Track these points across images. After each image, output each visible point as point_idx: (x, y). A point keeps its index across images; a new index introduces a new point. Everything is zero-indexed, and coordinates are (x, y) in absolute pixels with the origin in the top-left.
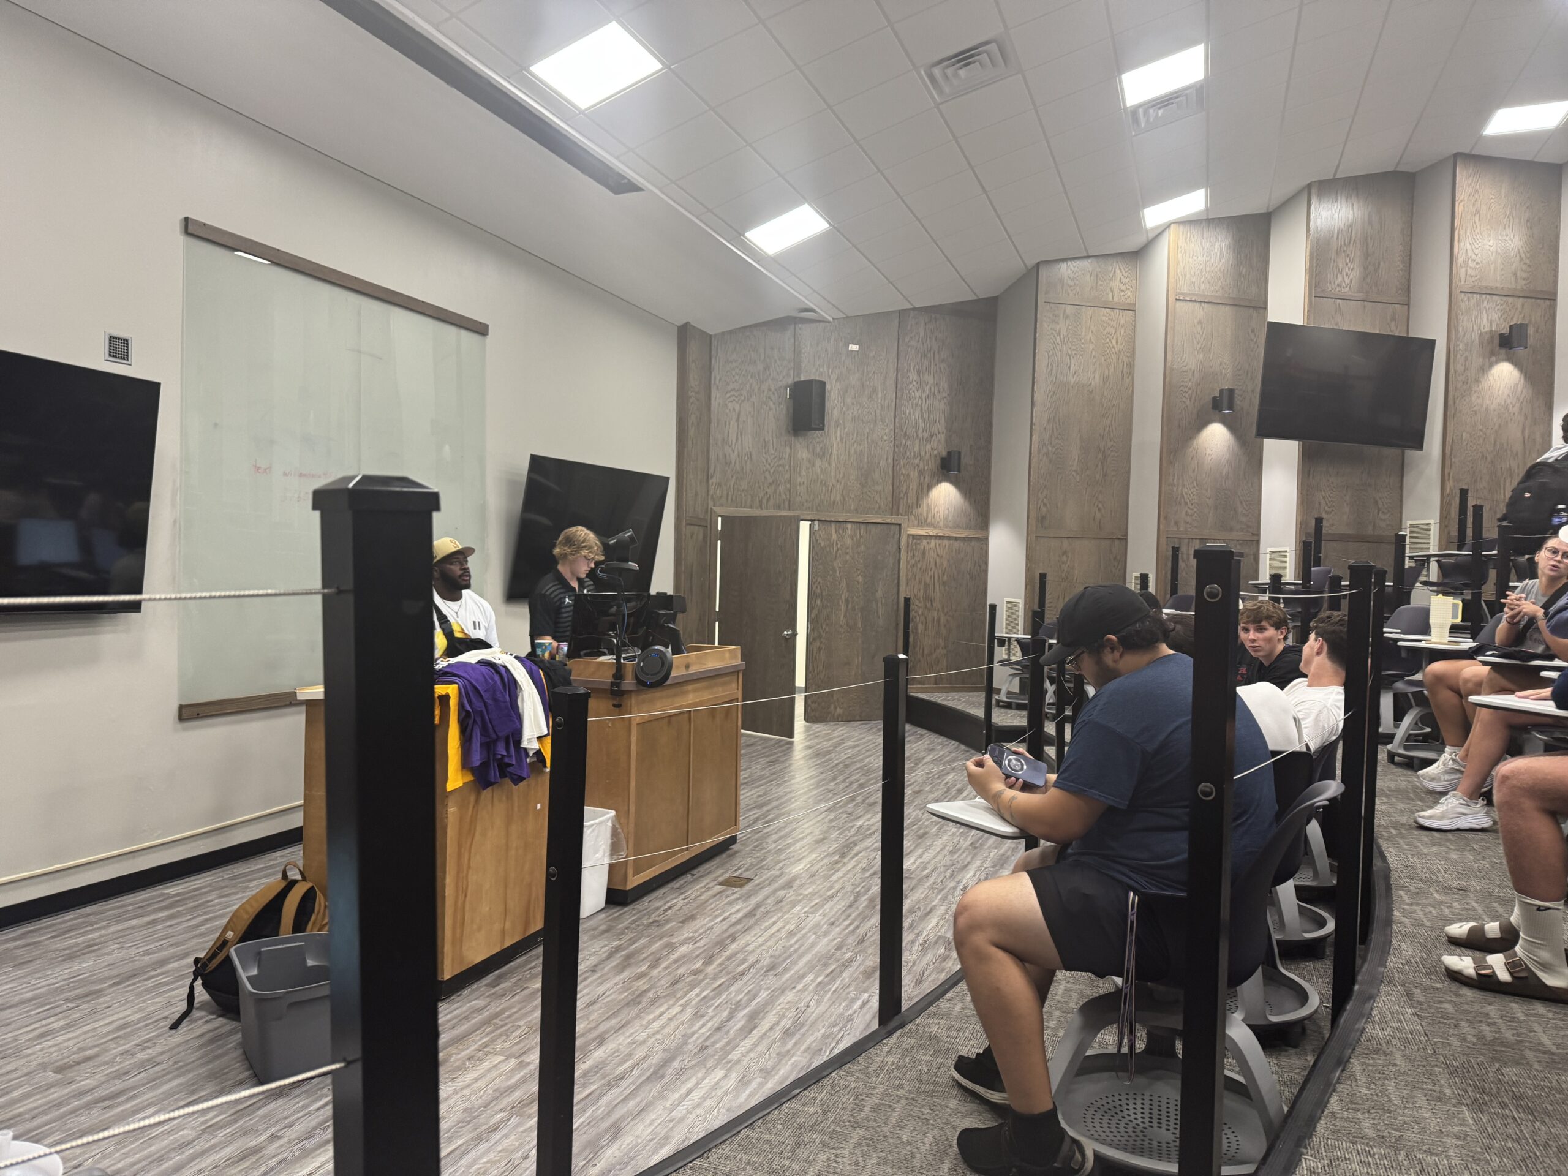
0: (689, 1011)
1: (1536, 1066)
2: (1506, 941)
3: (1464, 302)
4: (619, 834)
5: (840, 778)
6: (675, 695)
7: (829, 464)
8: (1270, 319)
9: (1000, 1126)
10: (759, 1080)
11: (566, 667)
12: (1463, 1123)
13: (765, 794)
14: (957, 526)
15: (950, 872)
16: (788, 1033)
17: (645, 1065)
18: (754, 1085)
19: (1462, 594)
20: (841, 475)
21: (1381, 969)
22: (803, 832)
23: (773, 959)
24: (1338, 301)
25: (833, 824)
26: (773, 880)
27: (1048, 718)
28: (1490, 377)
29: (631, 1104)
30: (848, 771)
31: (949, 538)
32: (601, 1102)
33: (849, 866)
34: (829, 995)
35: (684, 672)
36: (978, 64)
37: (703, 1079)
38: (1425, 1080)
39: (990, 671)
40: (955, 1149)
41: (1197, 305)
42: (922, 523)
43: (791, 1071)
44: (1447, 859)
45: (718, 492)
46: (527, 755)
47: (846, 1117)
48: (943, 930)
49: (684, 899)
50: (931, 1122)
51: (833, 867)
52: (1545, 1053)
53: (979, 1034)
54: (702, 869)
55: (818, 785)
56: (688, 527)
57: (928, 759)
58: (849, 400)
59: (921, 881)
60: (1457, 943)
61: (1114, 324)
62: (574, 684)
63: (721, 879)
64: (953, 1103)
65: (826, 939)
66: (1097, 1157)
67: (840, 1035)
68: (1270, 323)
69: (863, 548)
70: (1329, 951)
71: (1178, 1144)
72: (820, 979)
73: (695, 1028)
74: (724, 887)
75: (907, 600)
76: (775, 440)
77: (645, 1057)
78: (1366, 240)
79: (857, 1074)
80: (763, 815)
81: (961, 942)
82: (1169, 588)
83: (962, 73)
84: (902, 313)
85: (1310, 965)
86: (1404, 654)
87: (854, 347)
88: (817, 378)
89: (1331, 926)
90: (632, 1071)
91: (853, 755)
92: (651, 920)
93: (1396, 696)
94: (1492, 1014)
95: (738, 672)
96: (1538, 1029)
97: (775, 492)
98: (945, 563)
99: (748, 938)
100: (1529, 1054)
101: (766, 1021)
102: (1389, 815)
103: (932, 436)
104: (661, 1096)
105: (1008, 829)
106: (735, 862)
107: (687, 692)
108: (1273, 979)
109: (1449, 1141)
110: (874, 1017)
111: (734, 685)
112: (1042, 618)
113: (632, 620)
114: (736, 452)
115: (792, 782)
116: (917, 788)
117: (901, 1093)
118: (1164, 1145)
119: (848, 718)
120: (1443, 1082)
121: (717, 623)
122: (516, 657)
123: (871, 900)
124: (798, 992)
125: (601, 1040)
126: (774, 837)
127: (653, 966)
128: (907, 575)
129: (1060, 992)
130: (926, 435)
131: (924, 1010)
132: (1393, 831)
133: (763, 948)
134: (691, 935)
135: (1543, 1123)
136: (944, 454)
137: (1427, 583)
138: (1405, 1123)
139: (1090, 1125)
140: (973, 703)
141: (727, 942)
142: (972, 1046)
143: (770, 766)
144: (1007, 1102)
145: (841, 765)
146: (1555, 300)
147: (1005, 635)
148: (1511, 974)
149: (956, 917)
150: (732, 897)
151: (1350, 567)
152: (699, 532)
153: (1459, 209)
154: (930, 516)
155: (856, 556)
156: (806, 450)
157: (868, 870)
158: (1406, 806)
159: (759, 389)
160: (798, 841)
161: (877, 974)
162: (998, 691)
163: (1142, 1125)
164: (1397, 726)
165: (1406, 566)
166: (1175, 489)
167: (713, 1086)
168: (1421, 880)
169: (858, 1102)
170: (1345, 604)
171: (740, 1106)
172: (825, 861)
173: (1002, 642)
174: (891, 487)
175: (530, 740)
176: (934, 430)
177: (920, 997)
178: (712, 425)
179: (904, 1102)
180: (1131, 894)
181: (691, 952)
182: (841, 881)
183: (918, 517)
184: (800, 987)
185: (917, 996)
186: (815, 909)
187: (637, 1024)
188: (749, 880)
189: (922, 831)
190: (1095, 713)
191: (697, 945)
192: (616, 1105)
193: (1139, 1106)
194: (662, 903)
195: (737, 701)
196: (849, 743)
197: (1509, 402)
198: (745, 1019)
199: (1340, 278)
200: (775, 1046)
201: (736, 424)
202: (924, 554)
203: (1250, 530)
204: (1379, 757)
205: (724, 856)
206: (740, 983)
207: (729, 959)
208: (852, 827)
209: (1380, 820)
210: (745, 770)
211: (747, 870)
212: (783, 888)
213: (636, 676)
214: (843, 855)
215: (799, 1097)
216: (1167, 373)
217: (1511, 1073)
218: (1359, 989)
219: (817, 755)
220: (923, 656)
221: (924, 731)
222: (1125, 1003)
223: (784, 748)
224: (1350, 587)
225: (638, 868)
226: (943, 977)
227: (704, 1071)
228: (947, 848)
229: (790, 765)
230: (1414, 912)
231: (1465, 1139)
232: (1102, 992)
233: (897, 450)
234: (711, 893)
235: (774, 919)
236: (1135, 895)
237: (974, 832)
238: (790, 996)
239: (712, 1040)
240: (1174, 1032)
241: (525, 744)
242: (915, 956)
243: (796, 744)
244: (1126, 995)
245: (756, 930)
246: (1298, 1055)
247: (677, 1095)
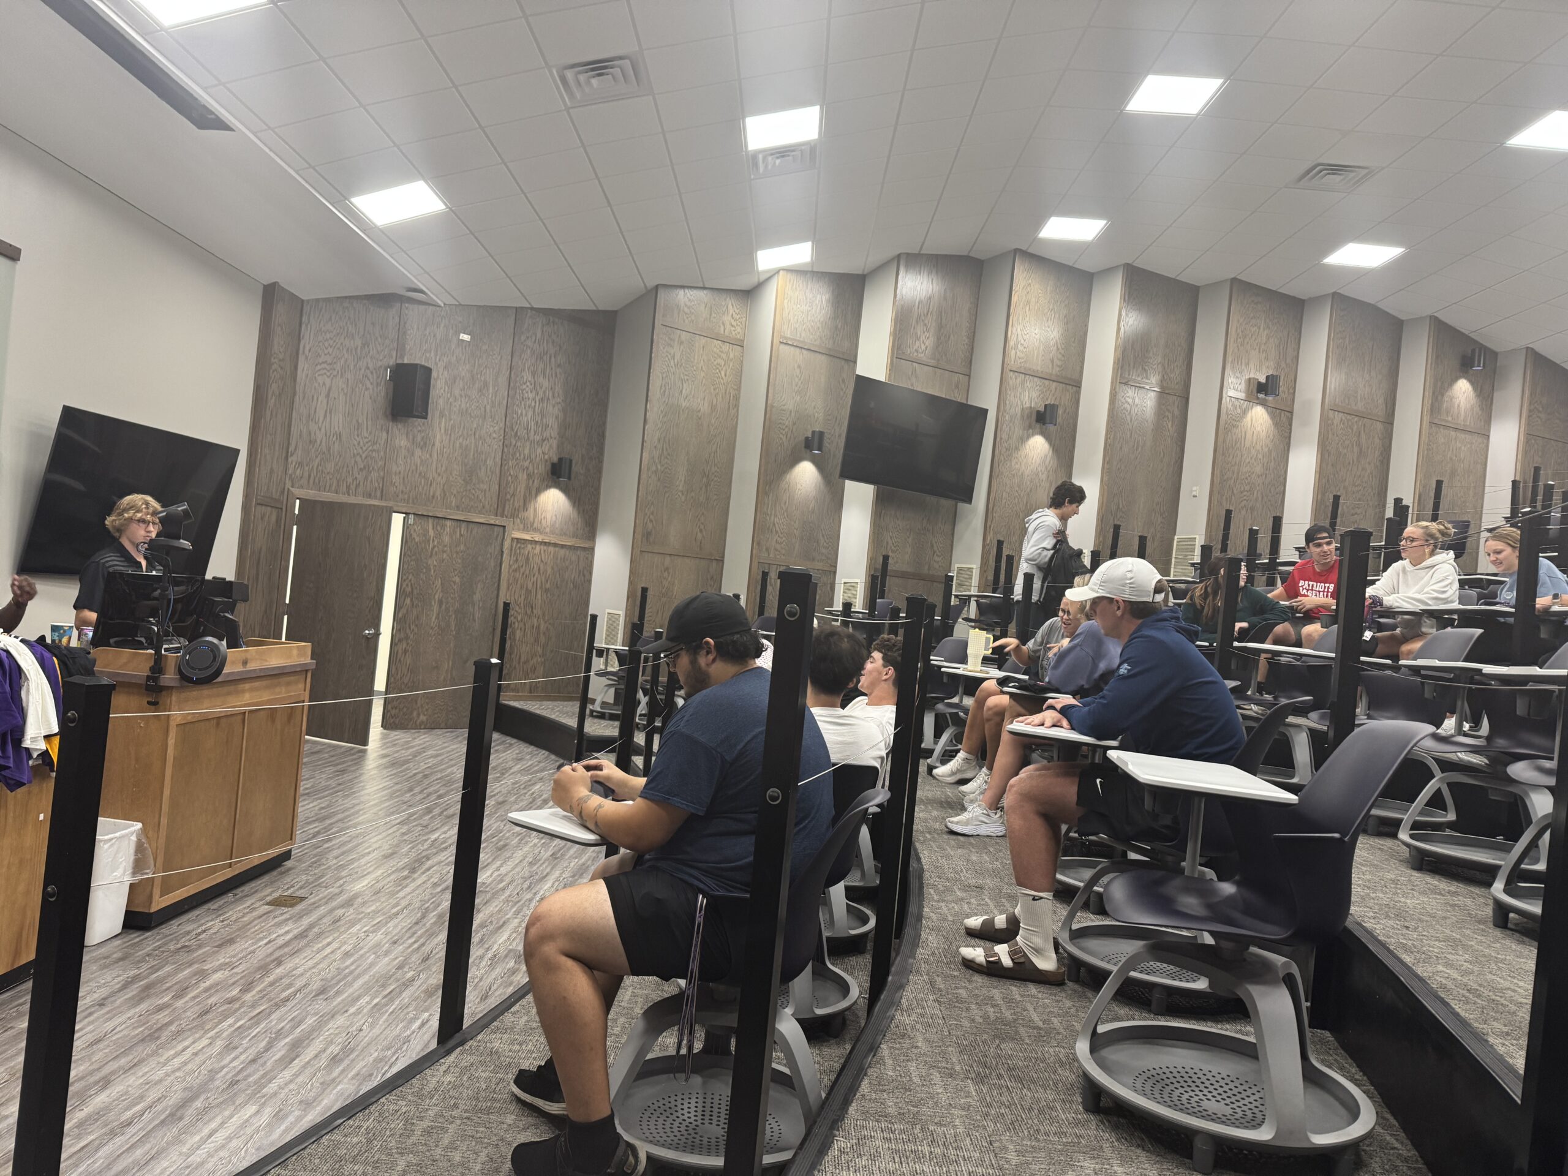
0: (219, 1044)
1: (1027, 1040)
2: (1009, 934)
3: (1013, 380)
4: (146, 849)
5: (417, 790)
6: (229, 694)
7: (431, 455)
8: (858, 372)
9: (557, 1138)
10: (297, 1113)
11: (89, 656)
12: (968, 1095)
13: (328, 806)
14: (563, 533)
15: (528, 883)
16: (335, 1060)
17: (159, 1108)
18: (291, 1119)
19: (993, 630)
20: (444, 468)
21: (911, 961)
22: (370, 847)
23: (324, 983)
24: (915, 364)
25: (405, 838)
26: (331, 898)
27: (638, 729)
28: (1027, 447)
29: (138, 1153)
30: (426, 782)
31: (555, 545)
32: (100, 1153)
33: (419, 881)
34: (385, 1017)
35: (240, 668)
36: (610, 76)
37: (231, 1117)
38: (940, 1059)
39: (587, 679)
40: (509, 1165)
41: (798, 350)
42: (528, 527)
43: (336, 1100)
44: (968, 861)
45: (298, 472)
46: (30, 757)
47: (393, 1144)
48: (514, 944)
49: (222, 921)
50: (486, 1140)
51: (401, 883)
52: (1034, 1028)
53: (542, 1046)
54: (246, 888)
55: (391, 797)
56: (259, 507)
57: (516, 769)
58: (457, 392)
59: (495, 895)
60: (973, 934)
61: (724, 356)
62: (97, 675)
63: (269, 899)
64: (510, 1119)
65: (387, 959)
66: (650, 1158)
67: (394, 1058)
68: (858, 377)
69: (462, 547)
70: (870, 946)
71: (725, 1138)
72: (376, 1001)
73: (225, 1062)
74: (273, 907)
75: (507, 605)
76: (370, 423)
77: (159, 1099)
78: (941, 313)
79: (410, 1097)
80: (325, 828)
81: (530, 954)
82: (757, 609)
83: (594, 82)
84: (519, 311)
85: (853, 960)
86: (945, 680)
87: (466, 337)
88: (423, 363)
89: (872, 923)
90: (142, 1115)
91: (434, 765)
92: (179, 946)
93: (937, 717)
94: (996, 997)
95: (307, 671)
96: (1030, 1008)
97: (366, 478)
98: (549, 570)
99: (297, 961)
100: (1022, 1030)
101: (311, 1048)
102: (926, 820)
103: (543, 440)
104: (177, 1140)
105: (590, 837)
106: (287, 879)
107: (243, 691)
108: (821, 974)
109: (956, 1112)
110: (434, 1036)
111: (301, 686)
112: (641, 631)
113: (179, 606)
114: (323, 430)
115: (362, 793)
116: (501, 799)
117: (456, 1113)
118: (713, 1140)
119: (432, 726)
120: (954, 1060)
121: (286, 617)
122: (22, 641)
123: (440, 916)
124: (351, 1015)
125: (106, 1083)
126: (335, 853)
127: (178, 996)
128: (508, 580)
129: (627, 998)
130: (538, 438)
131: (486, 1026)
132: (928, 836)
133: (313, 971)
134: (227, 960)
135: (1029, 1089)
136: (555, 460)
137: (967, 619)
138: (922, 1099)
139: (645, 1127)
140: (567, 713)
141: (272, 966)
142: (535, 1059)
143: (338, 776)
144: (565, 1113)
145: (420, 776)
146: (1080, 387)
147: (604, 646)
148: (1012, 960)
149: (527, 929)
150: (281, 918)
151: (907, 598)
152: (272, 515)
153: (1015, 298)
154: (536, 520)
155: (455, 556)
156: (404, 437)
157: (440, 885)
158: (939, 813)
159: (355, 366)
160: (363, 856)
161: (440, 992)
162: (593, 701)
163: (695, 1123)
164: (936, 743)
165: (952, 604)
166: (768, 518)
167: (243, 1123)
168: (948, 879)
169: (408, 1127)
170: (901, 631)
171: (272, 1144)
172: (392, 877)
173: (600, 653)
174: (497, 487)
175: (34, 739)
176: (547, 434)
177: (485, 1012)
178: (297, 398)
179: (458, 1122)
180: (701, 897)
181: (226, 979)
182: (409, 897)
183: (523, 521)
184: (352, 1010)
185: (481, 1011)
186: (376, 928)
187: (153, 1063)
188: (302, 899)
189: (501, 843)
190: (682, 724)
191: (235, 970)
192: (119, 1156)
193: (693, 1105)
194: (195, 925)
195: (303, 702)
196: (430, 752)
197: (1039, 469)
198: (287, 1048)
199: (917, 343)
200: (319, 1075)
201: (325, 401)
202: (528, 559)
203: (829, 562)
204: (920, 770)
205: (275, 873)
206: (283, 1010)
207: (271, 984)
208: (426, 840)
209: (917, 826)
210: (307, 779)
211: (301, 888)
212: (342, 906)
213: (179, 668)
214: (413, 870)
215: (342, 1127)
216: (768, 409)
217: (1008, 1047)
218: (892, 980)
219: (393, 764)
220: (519, 663)
221: (514, 741)
222: (687, 1005)
223: (354, 757)
224: (906, 618)
225: (167, 887)
226: (510, 990)
227: (232, 1108)
228: (527, 859)
229: (361, 775)
230: (940, 908)
231: (968, 1109)
232: (666, 996)
233: (506, 450)
234: (256, 914)
235: (329, 940)
236: (703, 897)
237: (557, 841)
238: (341, 1020)
239: (245, 1074)
240: (730, 1030)
241: (27, 743)
242: (482, 971)
243: (369, 752)
244: (688, 996)
245: (308, 952)
246: (838, 1044)
247: (197, 1138)
